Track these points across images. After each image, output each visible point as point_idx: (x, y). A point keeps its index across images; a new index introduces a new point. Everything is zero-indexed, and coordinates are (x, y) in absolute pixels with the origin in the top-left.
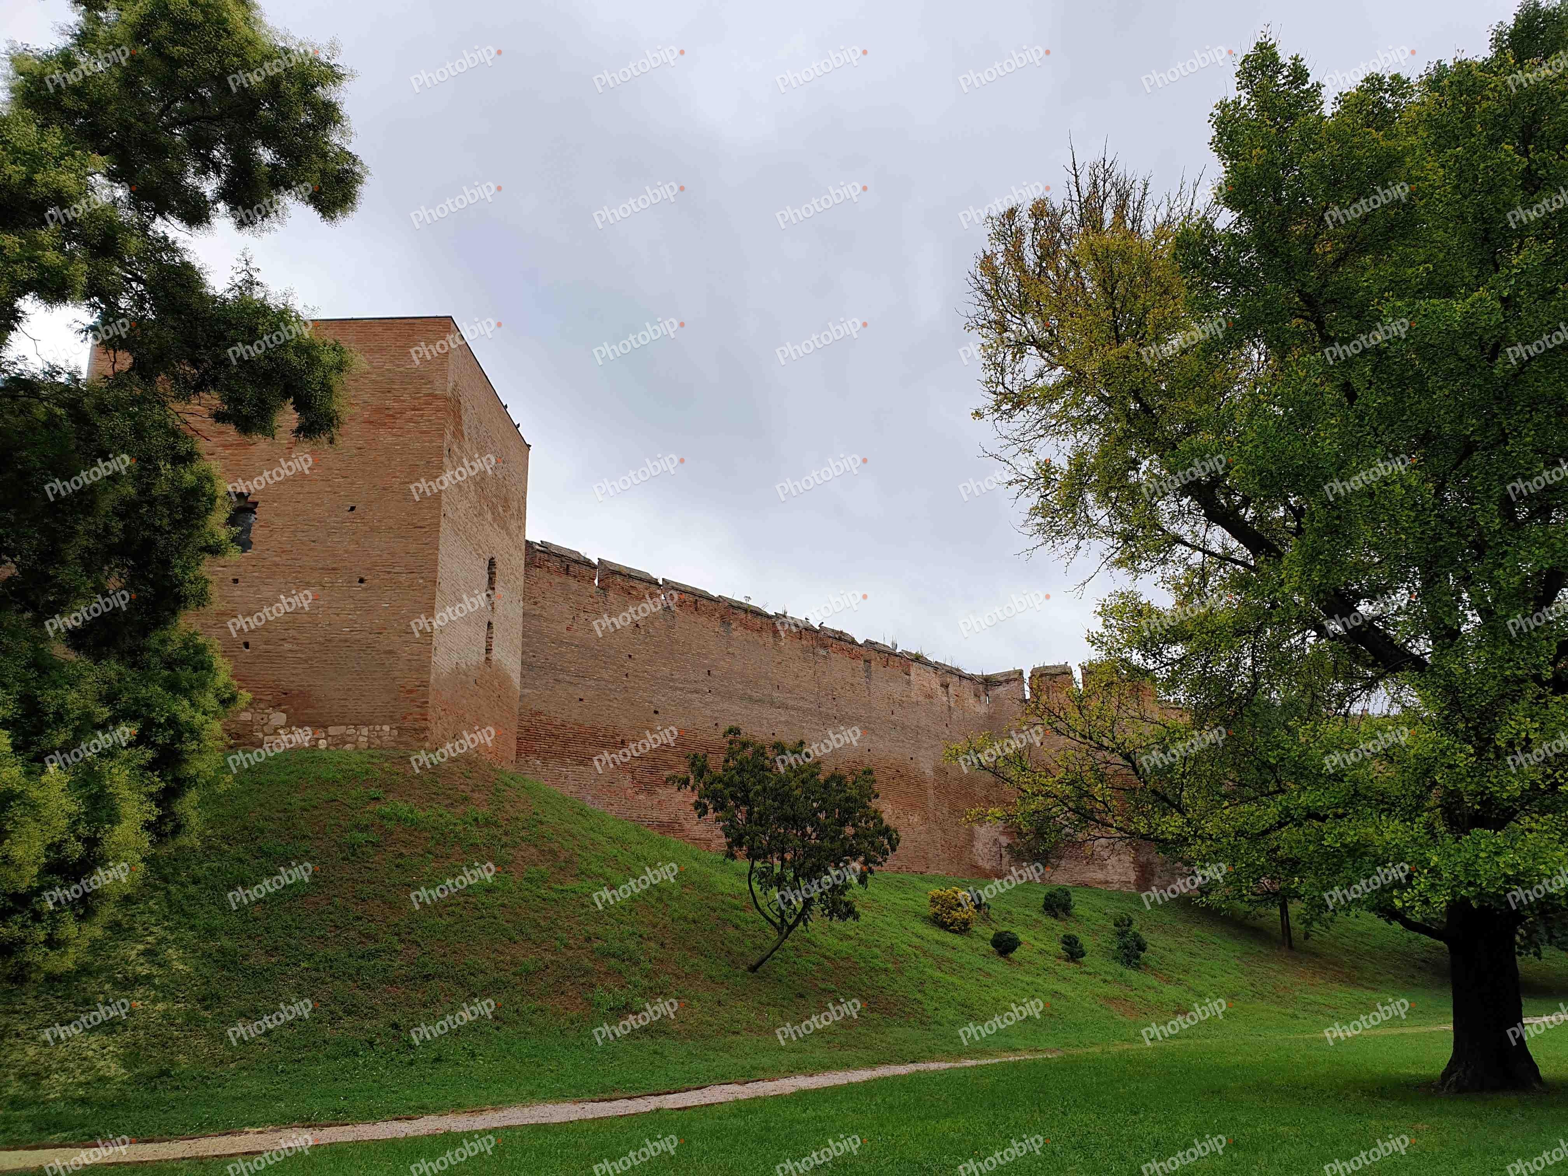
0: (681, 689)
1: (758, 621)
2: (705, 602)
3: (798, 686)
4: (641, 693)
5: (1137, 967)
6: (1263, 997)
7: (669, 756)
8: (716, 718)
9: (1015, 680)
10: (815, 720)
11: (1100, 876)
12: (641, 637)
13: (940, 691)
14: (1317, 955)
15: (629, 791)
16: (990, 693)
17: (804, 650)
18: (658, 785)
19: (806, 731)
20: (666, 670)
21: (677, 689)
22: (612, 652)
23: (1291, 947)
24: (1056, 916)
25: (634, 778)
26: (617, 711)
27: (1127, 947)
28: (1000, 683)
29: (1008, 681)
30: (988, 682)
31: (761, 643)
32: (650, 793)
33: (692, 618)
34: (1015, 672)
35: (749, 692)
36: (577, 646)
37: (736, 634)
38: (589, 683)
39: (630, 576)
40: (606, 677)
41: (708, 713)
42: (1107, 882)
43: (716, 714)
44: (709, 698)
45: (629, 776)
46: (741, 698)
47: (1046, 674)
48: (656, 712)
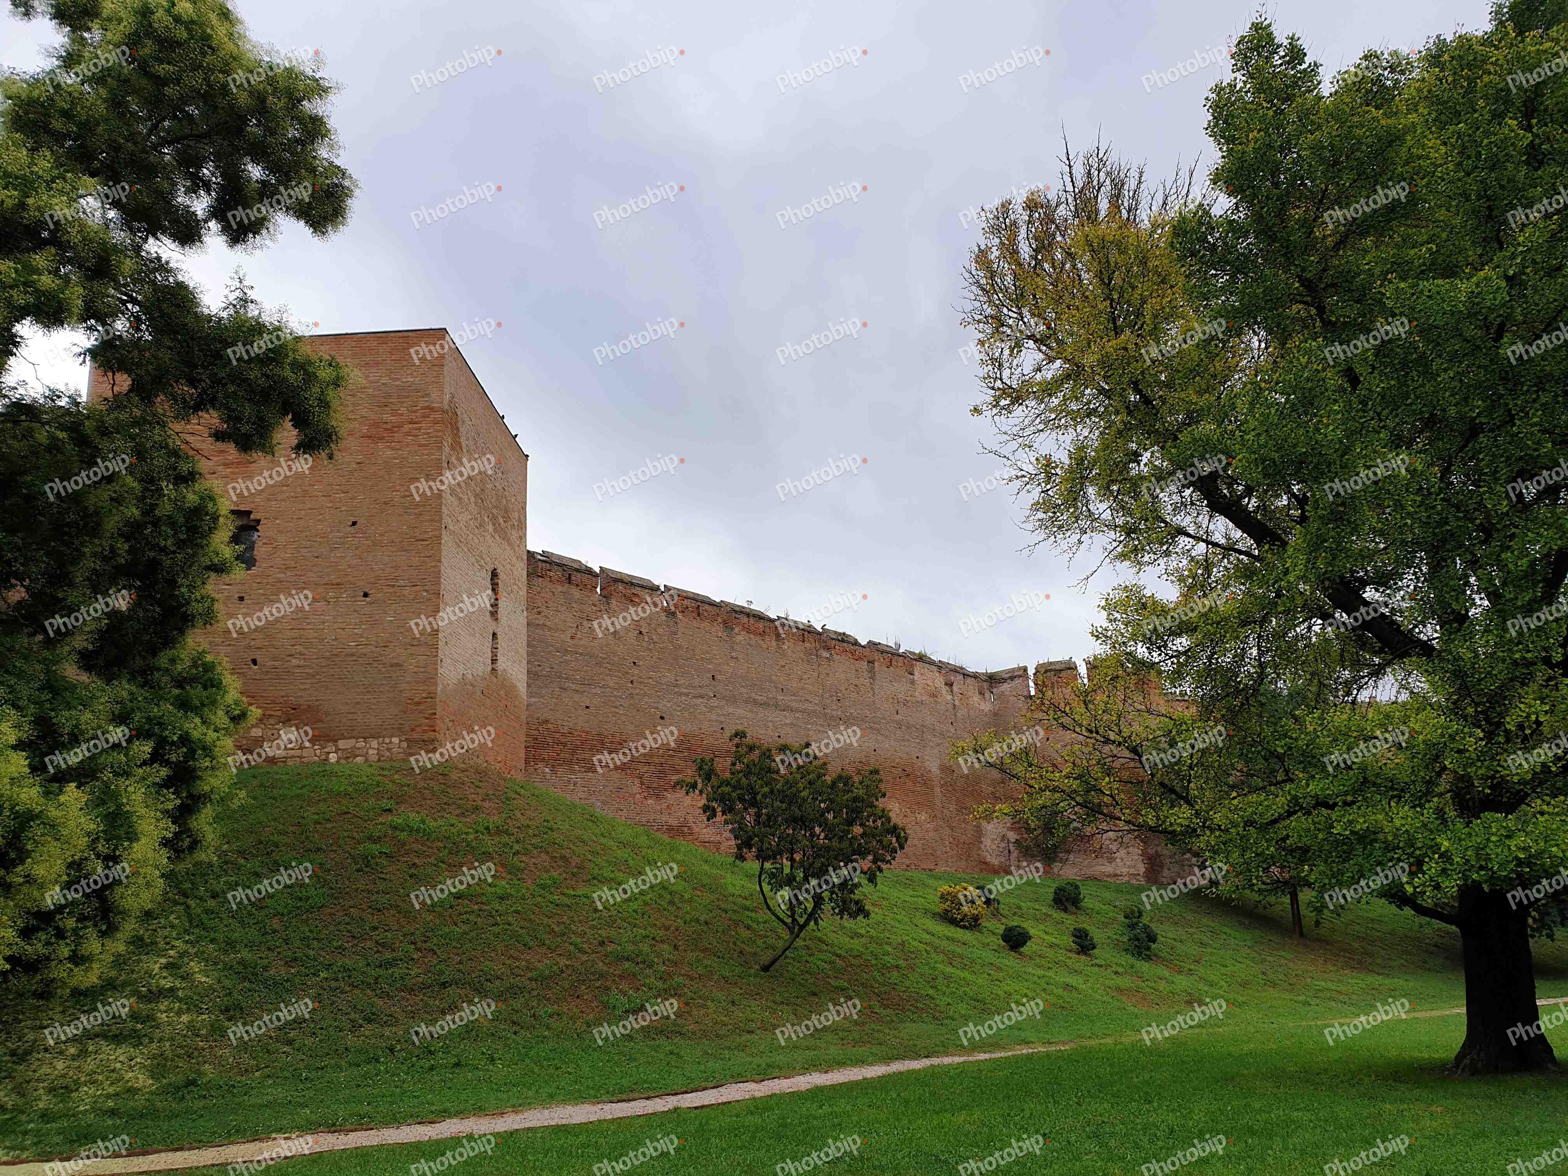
0: (687, 695)
1: (761, 625)
2: (707, 607)
3: (803, 689)
4: (646, 699)
5: (1148, 958)
6: (1274, 985)
7: (677, 761)
8: (721, 722)
9: (1020, 676)
10: (820, 722)
11: (1109, 869)
12: (645, 644)
13: (945, 690)
14: (1327, 942)
15: (638, 796)
16: (995, 690)
17: (808, 653)
18: (666, 790)
19: (811, 733)
20: (670, 677)
21: (681, 694)
22: (616, 659)
23: (1302, 935)
24: (1065, 910)
25: (642, 783)
26: (623, 718)
27: (1138, 939)
28: (1005, 680)
29: (1012, 678)
30: (993, 679)
31: (765, 646)
32: (658, 797)
33: (695, 623)
34: (1019, 668)
35: (753, 695)
36: (581, 654)
37: (739, 638)
38: (594, 691)
39: (632, 584)
40: (611, 684)
41: (714, 717)
42: (1116, 875)
43: (722, 718)
44: (714, 702)
45: (637, 782)
46: (746, 702)
47: (1050, 670)
48: (662, 718)
